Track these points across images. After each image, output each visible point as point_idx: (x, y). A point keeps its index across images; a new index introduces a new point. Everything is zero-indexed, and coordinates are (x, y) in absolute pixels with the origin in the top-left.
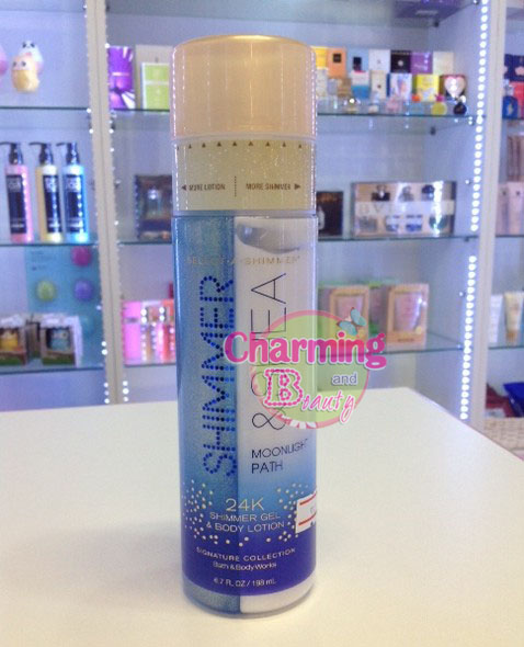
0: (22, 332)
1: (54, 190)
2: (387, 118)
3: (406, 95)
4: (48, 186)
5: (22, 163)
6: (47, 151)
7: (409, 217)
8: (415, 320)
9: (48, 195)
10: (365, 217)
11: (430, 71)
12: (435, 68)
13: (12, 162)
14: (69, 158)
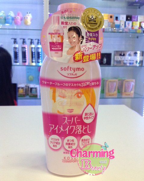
0: (24, 88)
1: (34, 51)
2: (124, 34)
3: (130, 27)
4: (32, 50)
5: (26, 44)
6: (32, 41)
7: (130, 60)
8: (131, 89)
9: (32, 53)
10: (117, 61)
11: (137, 21)
12: (138, 20)
13: (23, 44)
14: (38, 43)
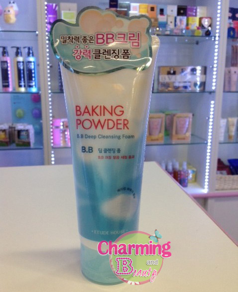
1: (22, 68)
3: (184, 26)
4: (19, 66)
5: (8, 55)
6: (19, 51)
7: (184, 82)
9: (19, 70)
10: (164, 82)
12: (198, 14)
13: (3, 55)
14: (29, 54)
